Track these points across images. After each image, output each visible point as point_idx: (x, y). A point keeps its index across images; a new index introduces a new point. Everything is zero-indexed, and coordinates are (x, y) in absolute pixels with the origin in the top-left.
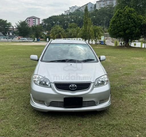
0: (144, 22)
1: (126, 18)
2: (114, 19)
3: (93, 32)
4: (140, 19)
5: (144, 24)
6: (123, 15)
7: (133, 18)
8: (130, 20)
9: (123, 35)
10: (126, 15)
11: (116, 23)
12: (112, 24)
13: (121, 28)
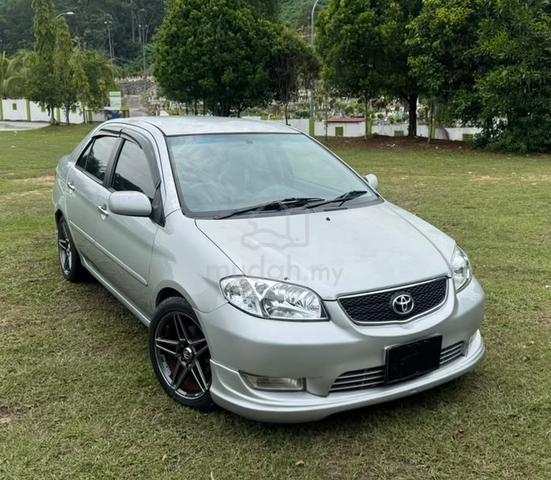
0: (280, 44)
1: (219, 27)
2: (174, 29)
3: (84, 77)
4: (266, 34)
5: (279, 50)
6: (207, 14)
7: (240, 29)
8: (231, 34)
9: (212, 89)
10: (216, 16)
11: (184, 44)
12: (166, 47)
13: (204, 63)
